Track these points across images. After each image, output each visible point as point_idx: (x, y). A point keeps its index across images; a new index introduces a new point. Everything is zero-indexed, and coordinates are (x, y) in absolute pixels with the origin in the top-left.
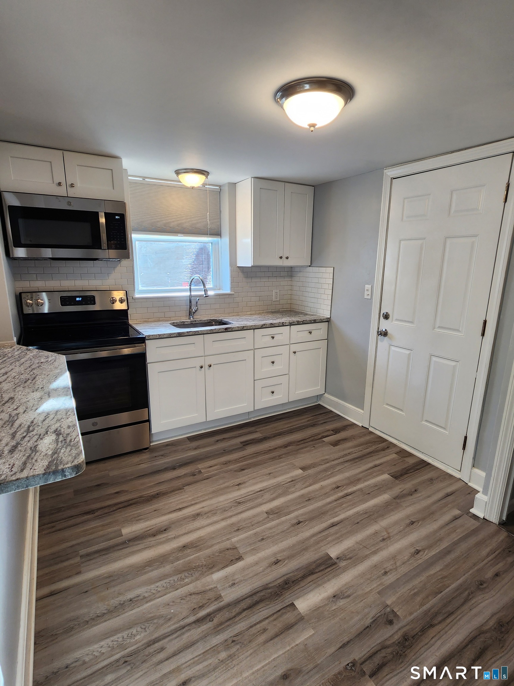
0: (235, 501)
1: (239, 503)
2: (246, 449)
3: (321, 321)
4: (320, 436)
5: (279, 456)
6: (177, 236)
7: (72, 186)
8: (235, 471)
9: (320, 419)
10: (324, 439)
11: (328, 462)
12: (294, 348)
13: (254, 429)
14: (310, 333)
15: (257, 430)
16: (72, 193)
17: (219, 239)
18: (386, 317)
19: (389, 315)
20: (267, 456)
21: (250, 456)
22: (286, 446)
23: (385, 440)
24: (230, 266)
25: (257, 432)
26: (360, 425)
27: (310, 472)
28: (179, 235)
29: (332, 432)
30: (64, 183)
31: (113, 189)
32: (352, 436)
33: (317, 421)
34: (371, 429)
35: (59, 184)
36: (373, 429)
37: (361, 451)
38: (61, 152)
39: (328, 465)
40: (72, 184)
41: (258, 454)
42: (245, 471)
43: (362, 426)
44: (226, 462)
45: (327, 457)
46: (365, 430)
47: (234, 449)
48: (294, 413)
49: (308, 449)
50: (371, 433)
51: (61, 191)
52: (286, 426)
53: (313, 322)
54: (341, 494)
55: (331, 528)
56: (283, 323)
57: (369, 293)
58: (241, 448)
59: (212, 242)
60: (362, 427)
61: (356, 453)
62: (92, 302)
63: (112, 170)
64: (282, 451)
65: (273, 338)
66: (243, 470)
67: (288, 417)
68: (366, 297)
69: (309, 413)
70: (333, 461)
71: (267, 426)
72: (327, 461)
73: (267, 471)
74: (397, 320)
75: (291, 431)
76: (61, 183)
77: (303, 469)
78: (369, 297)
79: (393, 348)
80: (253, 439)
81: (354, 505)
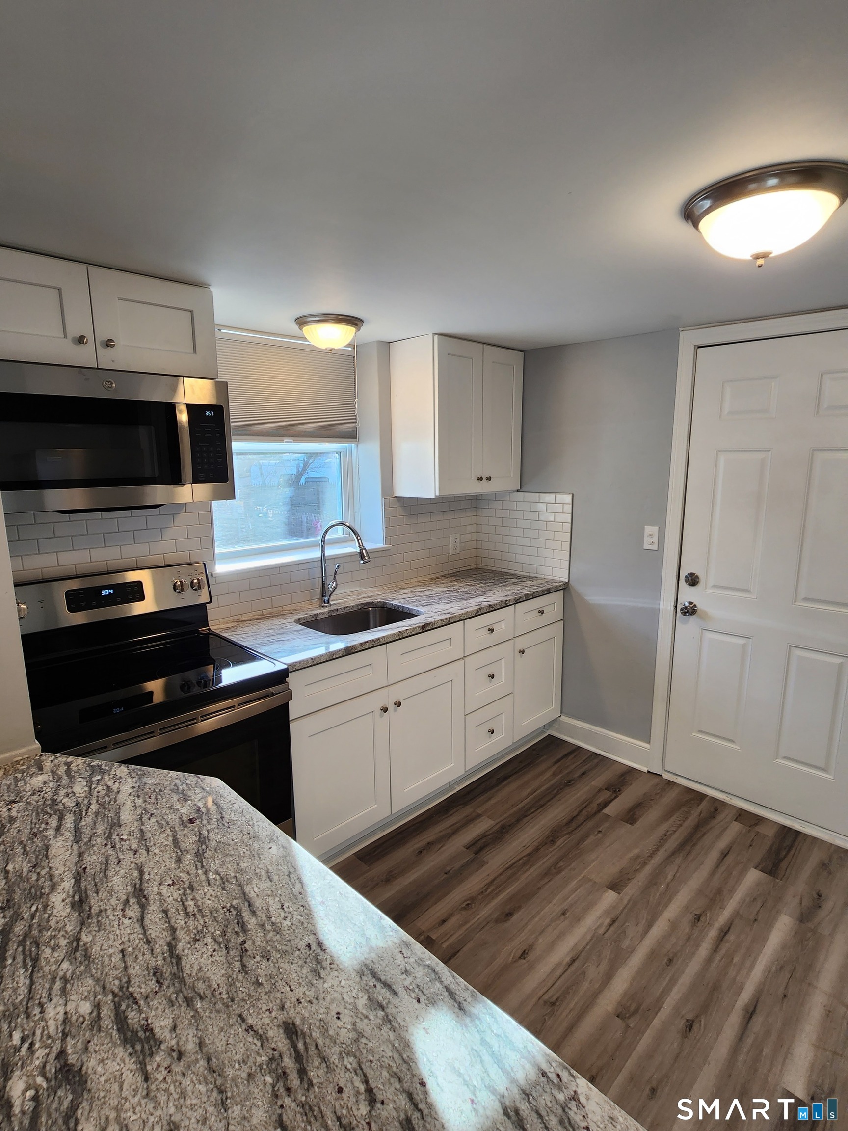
0: (541, 1002)
1: (553, 1004)
2: (485, 859)
3: (557, 589)
4: (594, 806)
5: (555, 864)
6: (282, 441)
7: (109, 344)
8: (497, 921)
9: (572, 767)
10: (606, 811)
11: (645, 864)
12: (521, 644)
13: (471, 810)
14: (542, 612)
15: (479, 811)
16: (108, 359)
17: (353, 445)
18: (693, 580)
19: (697, 577)
20: (533, 872)
21: (502, 877)
22: (551, 838)
23: (702, 796)
24: (383, 497)
25: (479, 816)
26: (645, 769)
27: (631, 890)
28: (285, 441)
29: (609, 793)
30: (89, 336)
31: (195, 352)
32: (645, 794)
33: (570, 772)
34: (666, 776)
35: (81, 340)
36: (670, 775)
37: (681, 825)
38: (84, 266)
39: (648, 869)
40: (110, 340)
41: (513, 869)
42: (516, 917)
43: (648, 772)
44: (466, 903)
45: (636, 851)
46: (656, 780)
47: (463, 866)
48: (521, 762)
49: (592, 838)
50: (670, 783)
51: (84, 356)
52: (525, 793)
53: (546, 593)
54: (713, 933)
55: (751, 1023)
56: (506, 601)
57: (655, 539)
58: (472, 861)
59: (340, 451)
60: (649, 774)
61: (675, 831)
62: (138, 596)
63: (192, 312)
64: (553, 852)
65: (491, 630)
66: (510, 915)
67: (516, 773)
68: (646, 546)
69: (545, 756)
70: (651, 856)
71: (490, 799)
72: (641, 862)
73: (553, 907)
74: (714, 586)
75: (540, 804)
76: (85, 337)
77: (615, 886)
78: (655, 547)
79: (709, 635)
80: (484, 836)
81: (751, 954)
